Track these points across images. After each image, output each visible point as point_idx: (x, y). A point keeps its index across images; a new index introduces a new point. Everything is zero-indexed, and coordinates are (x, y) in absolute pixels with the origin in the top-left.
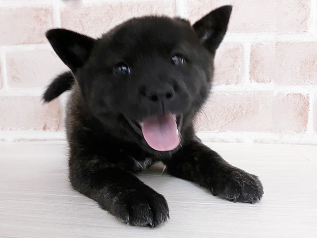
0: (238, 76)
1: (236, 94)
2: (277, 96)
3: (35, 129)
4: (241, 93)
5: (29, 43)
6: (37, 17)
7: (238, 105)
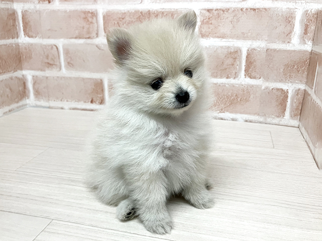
0: (236, 73)
1: (234, 86)
2: (264, 90)
3: (85, 102)
4: (237, 86)
5: (80, 38)
6: (85, 18)
7: (235, 95)
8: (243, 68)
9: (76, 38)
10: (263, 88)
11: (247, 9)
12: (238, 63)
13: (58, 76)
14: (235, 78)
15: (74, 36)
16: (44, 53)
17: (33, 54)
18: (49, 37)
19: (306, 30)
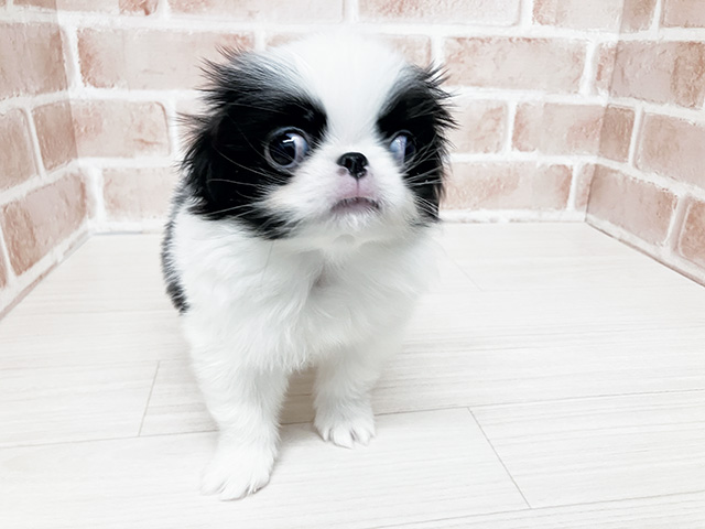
11: (518, 39)
12: (502, 127)
14: (496, 152)
16: (133, 121)
17: (105, 122)
18: (144, 87)
19: (599, 74)
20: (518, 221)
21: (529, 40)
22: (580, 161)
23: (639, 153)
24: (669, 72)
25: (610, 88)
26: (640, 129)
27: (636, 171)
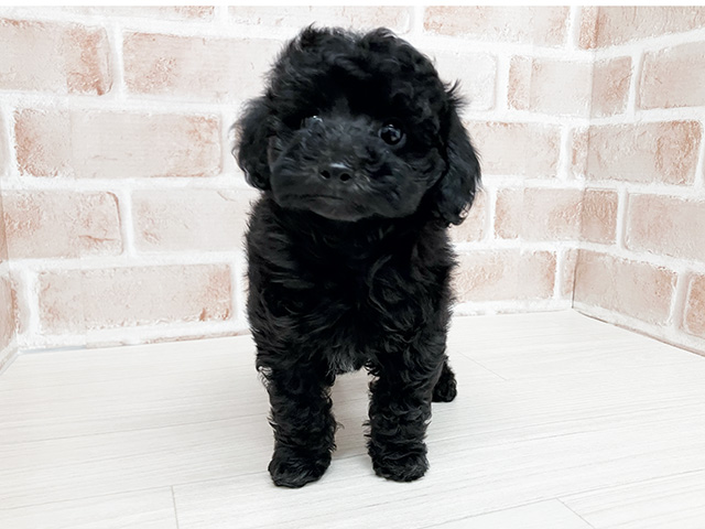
8: (492, 221)
9: (167, 176)
10: (522, 252)
11: (495, 124)
12: (484, 213)
13: (115, 265)
14: (480, 240)
15: (164, 172)
16: (78, 215)
17: (44, 217)
18: (94, 176)
19: (574, 157)
20: (505, 313)
21: (506, 125)
22: (563, 246)
23: (627, 233)
24: (652, 153)
25: (585, 173)
26: (626, 209)
27: (627, 251)
